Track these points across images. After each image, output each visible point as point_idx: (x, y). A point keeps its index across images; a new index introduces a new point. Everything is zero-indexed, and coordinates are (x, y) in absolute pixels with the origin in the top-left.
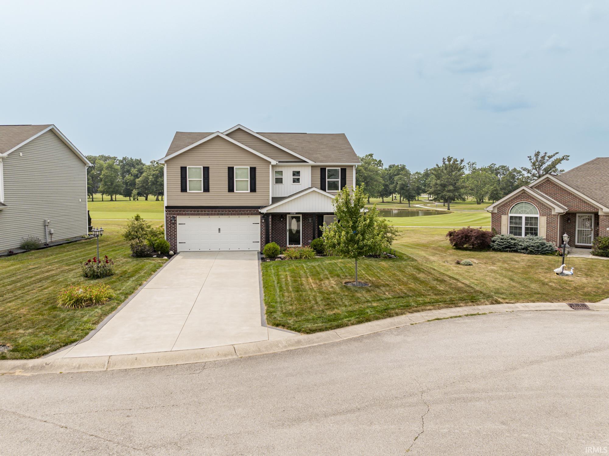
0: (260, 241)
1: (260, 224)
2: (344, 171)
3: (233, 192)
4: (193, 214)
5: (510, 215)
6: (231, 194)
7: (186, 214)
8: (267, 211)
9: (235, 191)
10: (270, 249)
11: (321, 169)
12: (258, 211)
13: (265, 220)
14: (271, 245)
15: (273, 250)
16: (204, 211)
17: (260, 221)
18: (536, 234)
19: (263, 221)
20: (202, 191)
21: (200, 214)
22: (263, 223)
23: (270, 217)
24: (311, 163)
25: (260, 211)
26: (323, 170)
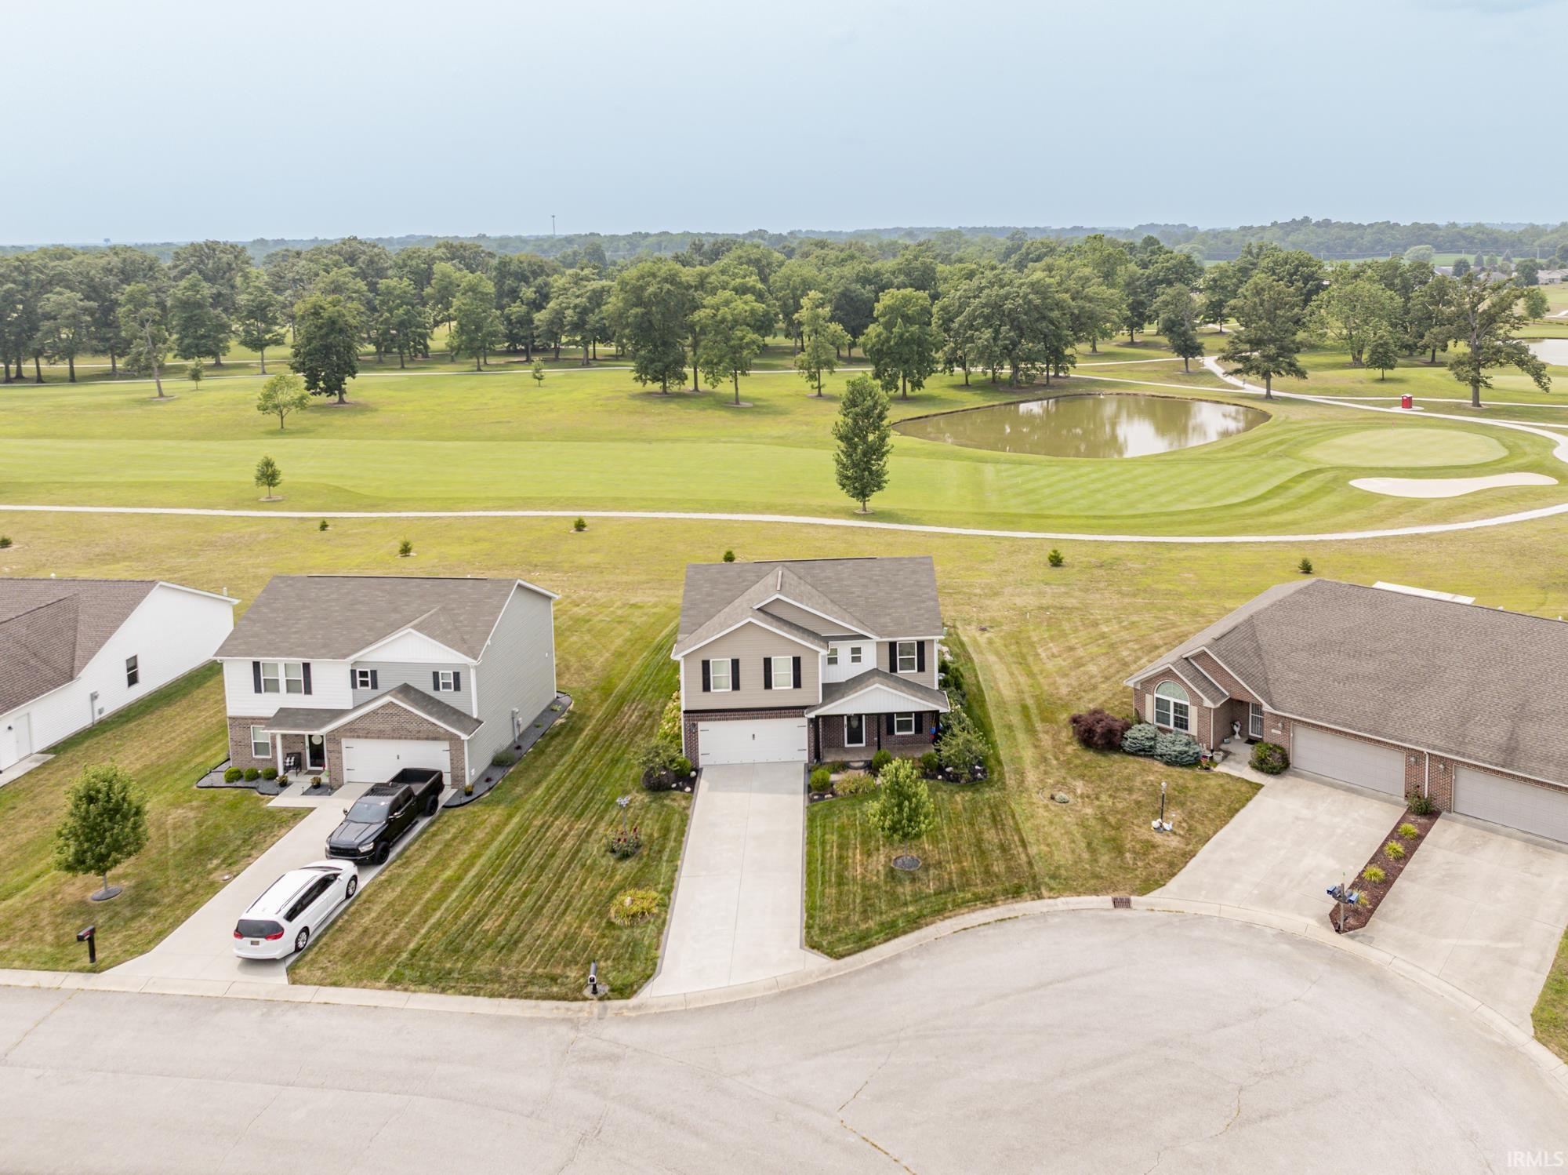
0: (807, 748)
1: (807, 729)
2: (921, 644)
3: (771, 688)
5: (1156, 695)
6: (768, 691)
7: (708, 720)
8: (816, 713)
9: (773, 687)
12: (805, 713)
13: (813, 727)
16: (734, 715)
17: (807, 725)
18: (1187, 728)
19: (811, 725)
20: (731, 689)
23: (821, 719)
24: (877, 639)
26: (892, 645)
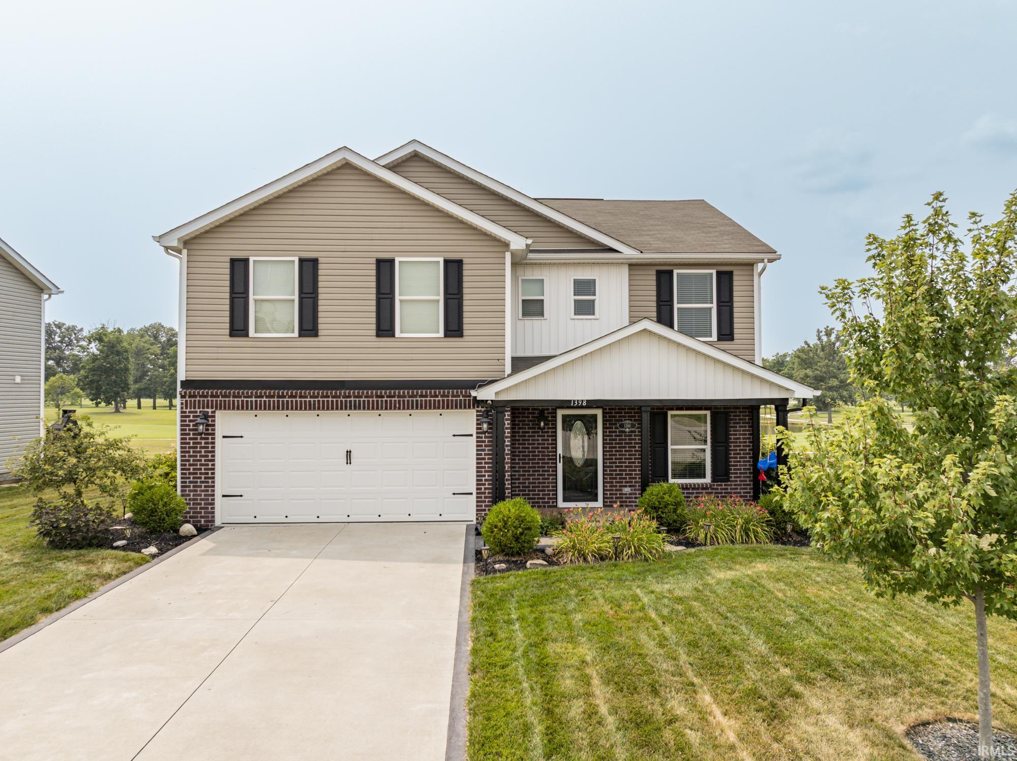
0: (475, 492)
1: (475, 435)
2: (726, 277)
3: (393, 335)
4: (266, 407)
6: (385, 342)
7: (243, 407)
8: (497, 393)
9: (398, 333)
10: (505, 523)
11: (659, 273)
12: (470, 396)
13: (489, 424)
14: (509, 508)
15: (516, 528)
16: (301, 397)
17: (475, 426)
19: (485, 426)
20: (296, 334)
21: (286, 407)
22: (485, 433)
23: (507, 415)
24: (628, 252)
25: (474, 393)
26: (664, 275)
